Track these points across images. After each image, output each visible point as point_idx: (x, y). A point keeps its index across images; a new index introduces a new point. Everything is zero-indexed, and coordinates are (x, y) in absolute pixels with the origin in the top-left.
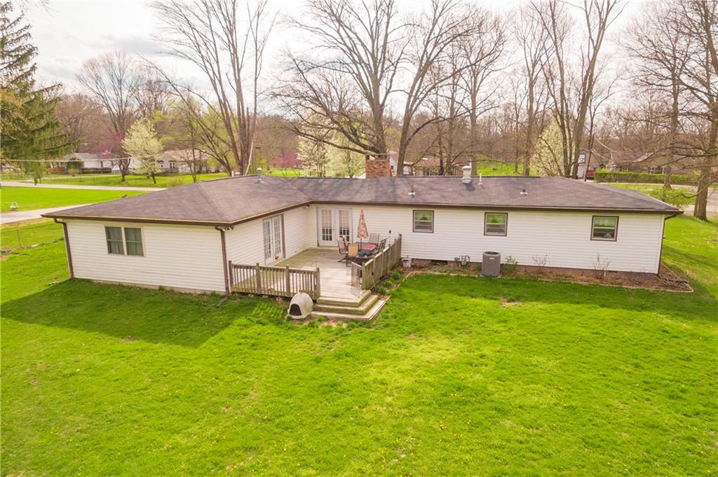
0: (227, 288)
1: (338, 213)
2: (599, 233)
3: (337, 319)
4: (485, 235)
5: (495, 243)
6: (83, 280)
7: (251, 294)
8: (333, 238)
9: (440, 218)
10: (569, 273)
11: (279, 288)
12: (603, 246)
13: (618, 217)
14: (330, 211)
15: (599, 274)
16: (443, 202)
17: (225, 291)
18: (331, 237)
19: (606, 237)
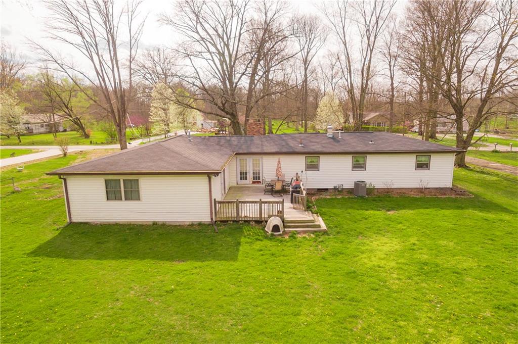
0: (212, 219)
1: (252, 160)
2: (420, 166)
3: (305, 232)
4: (352, 170)
5: (359, 176)
6: (81, 223)
7: (231, 221)
8: (248, 178)
9: (324, 161)
10: (404, 191)
11: (254, 215)
12: (423, 173)
13: (430, 156)
14: (246, 159)
15: (421, 190)
16: (325, 150)
17: (210, 220)
18: (246, 177)
19: (424, 168)
